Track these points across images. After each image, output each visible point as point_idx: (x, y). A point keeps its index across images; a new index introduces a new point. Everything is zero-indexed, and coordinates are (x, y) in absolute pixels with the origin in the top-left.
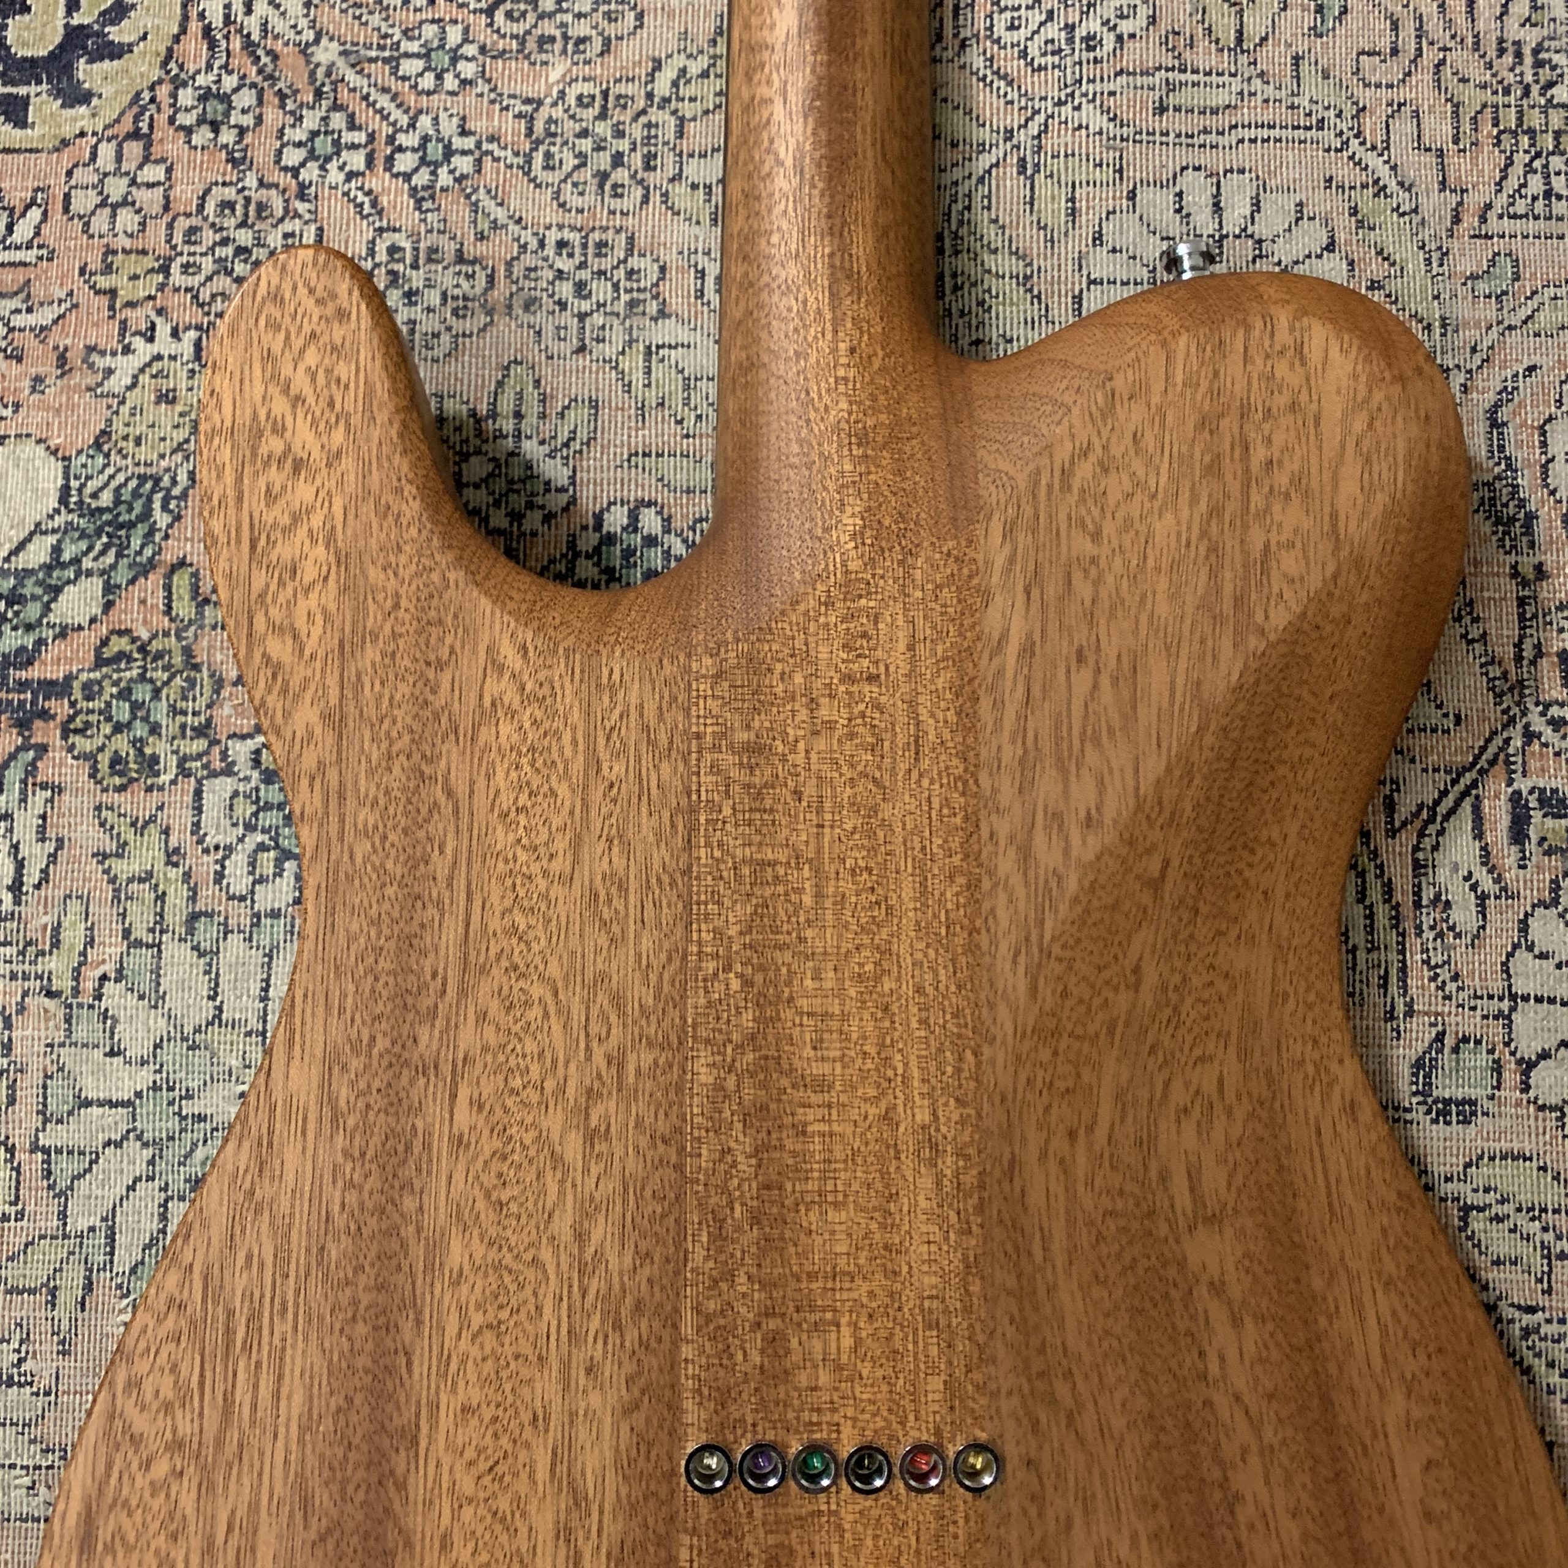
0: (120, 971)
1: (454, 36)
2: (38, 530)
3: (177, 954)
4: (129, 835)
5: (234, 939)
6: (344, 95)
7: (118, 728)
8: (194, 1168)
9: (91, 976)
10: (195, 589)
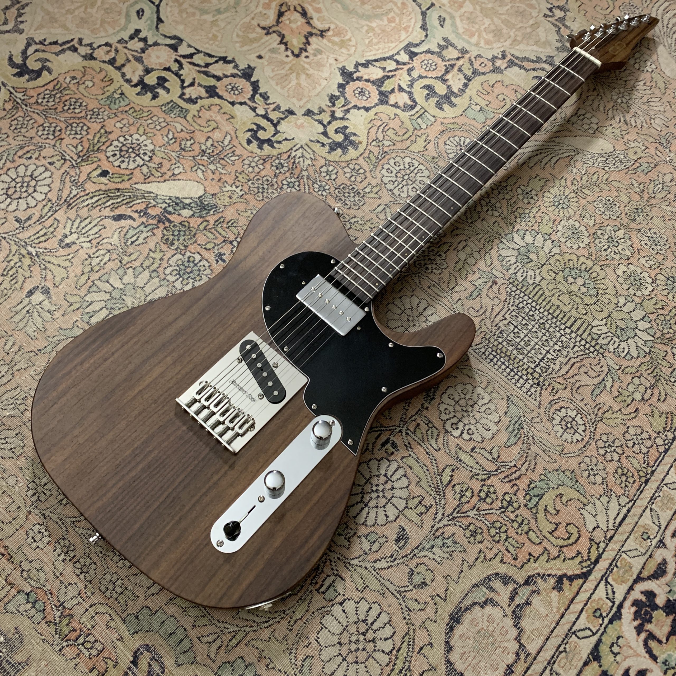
0: (134, 269)
1: (327, 187)
2: (191, 198)
3: (146, 274)
4: (158, 251)
5: (158, 279)
6: (302, 181)
7: (173, 235)
8: (114, 307)
9: (130, 265)
10: (206, 226)
